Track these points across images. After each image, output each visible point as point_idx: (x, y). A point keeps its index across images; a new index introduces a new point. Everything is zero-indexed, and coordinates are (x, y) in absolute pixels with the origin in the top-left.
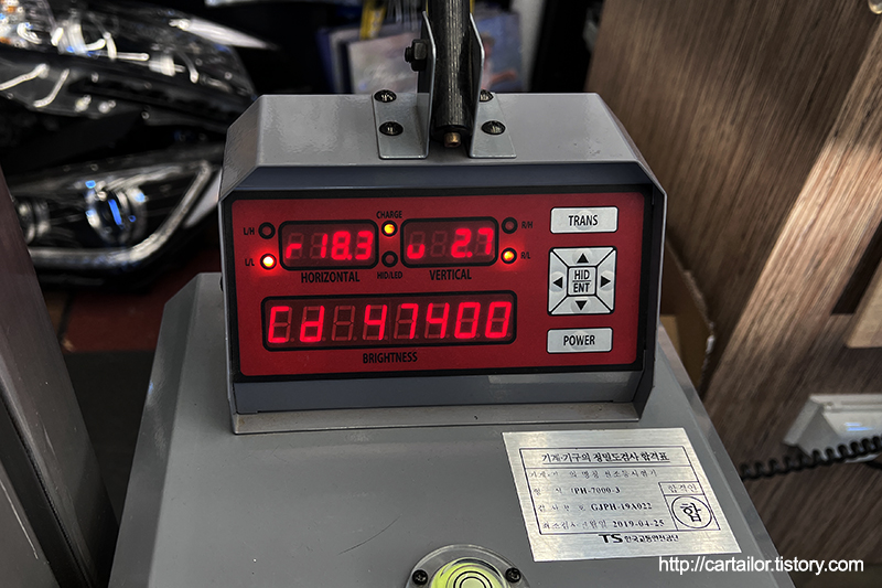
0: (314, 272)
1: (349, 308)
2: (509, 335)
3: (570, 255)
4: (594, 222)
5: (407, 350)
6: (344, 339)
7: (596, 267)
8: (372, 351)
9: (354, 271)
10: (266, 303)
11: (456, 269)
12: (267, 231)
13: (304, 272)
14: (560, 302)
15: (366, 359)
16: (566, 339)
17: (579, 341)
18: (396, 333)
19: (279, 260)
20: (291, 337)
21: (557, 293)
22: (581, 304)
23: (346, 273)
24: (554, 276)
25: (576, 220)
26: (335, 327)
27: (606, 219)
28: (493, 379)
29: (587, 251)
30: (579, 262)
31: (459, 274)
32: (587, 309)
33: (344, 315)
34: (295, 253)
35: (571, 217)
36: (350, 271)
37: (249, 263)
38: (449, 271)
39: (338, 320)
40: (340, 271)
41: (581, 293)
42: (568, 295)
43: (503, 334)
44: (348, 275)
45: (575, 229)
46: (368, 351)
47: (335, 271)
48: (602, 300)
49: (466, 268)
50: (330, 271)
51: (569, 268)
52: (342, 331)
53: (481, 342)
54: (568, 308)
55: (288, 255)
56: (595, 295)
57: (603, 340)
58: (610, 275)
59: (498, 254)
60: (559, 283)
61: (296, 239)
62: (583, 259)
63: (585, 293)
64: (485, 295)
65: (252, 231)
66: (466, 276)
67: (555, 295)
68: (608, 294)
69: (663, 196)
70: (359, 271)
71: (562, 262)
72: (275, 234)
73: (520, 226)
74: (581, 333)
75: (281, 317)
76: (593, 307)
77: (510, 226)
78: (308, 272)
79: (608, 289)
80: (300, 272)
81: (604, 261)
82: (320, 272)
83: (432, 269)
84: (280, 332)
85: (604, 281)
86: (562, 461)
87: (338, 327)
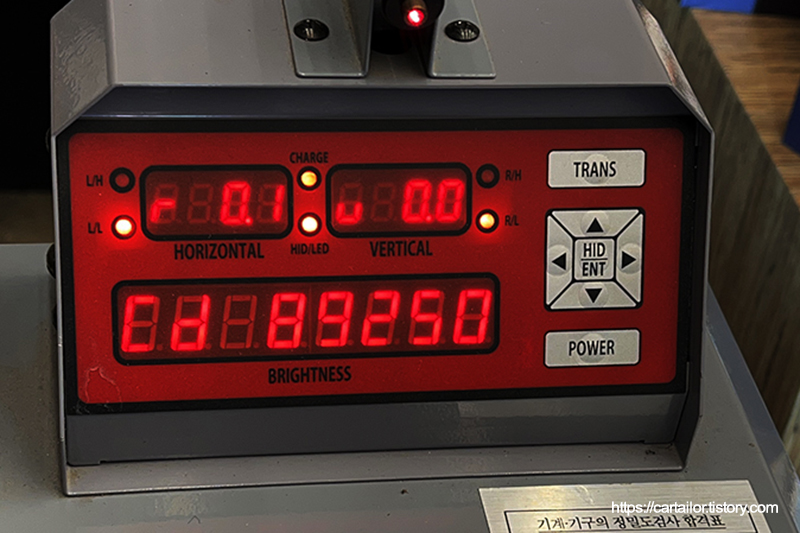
0: (194, 243)
1: (248, 298)
3: (576, 220)
5: (336, 363)
6: (240, 346)
7: (615, 238)
8: (284, 365)
9: (255, 242)
10: (120, 290)
11: (408, 240)
12: (123, 181)
13: (179, 243)
14: (561, 290)
15: (273, 378)
17: (592, 349)
18: (318, 337)
19: (142, 224)
20: (158, 342)
21: (558, 277)
22: (593, 294)
23: (243, 245)
24: (553, 252)
25: (585, 169)
27: (628, 167)
28: (465, 407)
29: (600, 215)
31: (414, 248)
32: (601, 302)
33: (241, 310)
34: (166, 214)
35: (577, 164)
37: (94, 229)
38: (399, 243)
39: (231, 317)
40: (234, 242)
41: (593, 277)
42: (574, 281)
44: (246, 248)
45: (583, 182)
46: (276, 365)
48: (624, 289)
49: (424, 239)
50: (219, 242)
51: (575, 239)
52: (237, 333)
53: (447, 350)
55: (154, 216)
56: (614, 280)
57: (624, 347)
58: (635, 249)
59: (472, 219)
60: (561, 261)
61: (167, 194)
62: (595, 227)
63: (599, 277)
64: (452, 281)
65: (99, 180)
66: (424, 250)
67: (555, 280)
68: (632, 279)
69: (709, 135)
71: (564, 230)
72: (135, 186)
73: (502, 175)
74: (594, 337)
75: (143, 312)
76: (610, 298)
77: (488, 177)
78: (185, 243)
79: (633, 271)
80: (174, 243)
81: (626, 228)
83: (375, 240)
84: (140, 335)
87: (229, 327)
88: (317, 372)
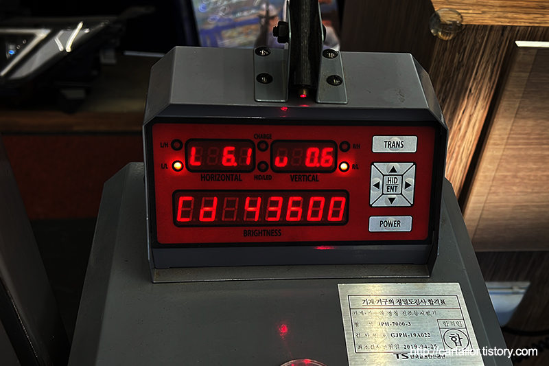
0: (210, 174)
1: (234, 199)
2: (344, 219)
3: (385, 167)
4: (401, 145)
5: (274, 228)
6: (230, 219)
7: (402, 175)
8: (251, 228)
9: (238, 174)
10: (176, 194)
11: (308, 174)
12: (177, 145)
14: (377, 198)
16: (381, 223)
17: (390, 224)
18: (266, 217)
19: (186, 165)
20: (193, 218)
21: (376, 192)
23: (232, 175)
24: (374, 180)
25: (390, 145)
26: (224, 211)
27: (409, 144)
29: (396, 165)
30: (391, 172)
31: (310, 178)
32: (396, 204)
33: (231, 204)
35: (386, 142)
36: (235, 174)
37: (165, 166)
38: (304, 176)
40: (228, 174)
42: (383, 194)
43: (340, 219)
44: (234, 177)
45: (388, 150)
46: (247, 228)
47: (225, 174)
48: (406, 198)
49: (315, 174)
50: (221, 174)
51: (384, 175)
52: (229, 214)
53: (325, 223)
54: (383, 203)
55: (191, 162)
57: (405, 224)
58: (411, 181)
59: (336, 166)
60: (377, 185)
62: (393, 170)
63: (394, 192)
64: (328, 193)
65: (166, 145)
66: (315, 179)
68: (409, 194)
69: (446, 130)
70: (241, 174)
71: (379, 172)
72: (183, 148)
73: (351, 146)
74: (391, 219)
75: (186, 204)
76: (399, 202)
77: (345, 147)
78: (206, 174)
79: (410, 190)
80: (201, 173)
81: (408, 171)
82: (214, 174)
83: (292, 174)
84: (185, 214)
85: (407, 185)
86: (375, 304)
87: (226, 211)
88: (266, 232)
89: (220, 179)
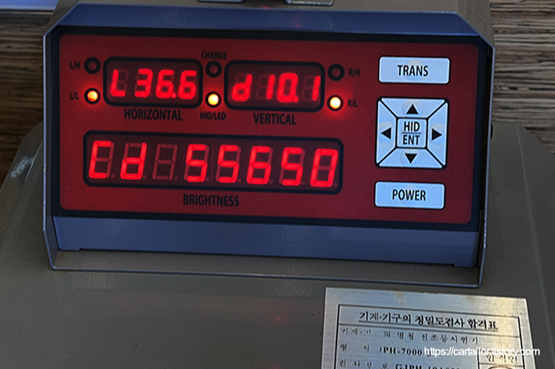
0: (137, 109)
1: (171, 146)
2: (336, 185)
3: (400, 105)
4: (424, 73)
5: (229, 194)
6: (165, 178)
7: (427, 119)
8: (194, 192)
9: (177, 110)
10: (88, 137)
11: (280, 113)
12: (93, 66)
13: (127, 108)
14: (387, 153)
15: (187, 200)
16: (395, 193)
17: (409, 195)
18: (217, 175)
19: (104, 94)
20: (111, 173)
21: (385, 145)
22: (411, 157)
24: (381, 128)
25: (406, 70)
26: (156, 164)
27: (438, 70)
29: (417, 103)
30: (409, 113)
31: (284, 119)
32: (415, 164)
33: (166, 154)
35: (400, 67)
36: (173, 110)
37: (74, 96)
38: (274, 115)
39: (160, 158)
40: (163, 109)
41: (411, 145)
42: (397, 147)
43: (329, 183)
44: (171, 114)
45: (404, 79)
46: (189, 192)
47: (158, 109)
48: (434, 154)
49: (291, 113)
50: (153, 109)
51: (397, 118)
52: (163, 170)
53: (306, 190)
54: (398, 160)
56: (426, 148)
58: (442, 128)
59: (324, 101)
60: (387, 133)
62: (412, 110)
63: (415, 145)
64: (311, 142)
65: (78, 65)
66: (290, 121)
67: (383, 146)
68: (439, 148)
69: (492, 49)
70: (182, 110)
71: (389, 112)
72: (100, 69)
73: (346, 73)
75: (103, 152)
76: (423, 161)
77: (336, 73)
78: (132, 108)
80: (123, 108)
81: (436, 113)
82: (143, 108)
83: (256, 112)
84: (101, 167)
85: (436, 135)
86: (380, 320)
87: (159, 165)
88: (216, 199)
89: (151, 116)
